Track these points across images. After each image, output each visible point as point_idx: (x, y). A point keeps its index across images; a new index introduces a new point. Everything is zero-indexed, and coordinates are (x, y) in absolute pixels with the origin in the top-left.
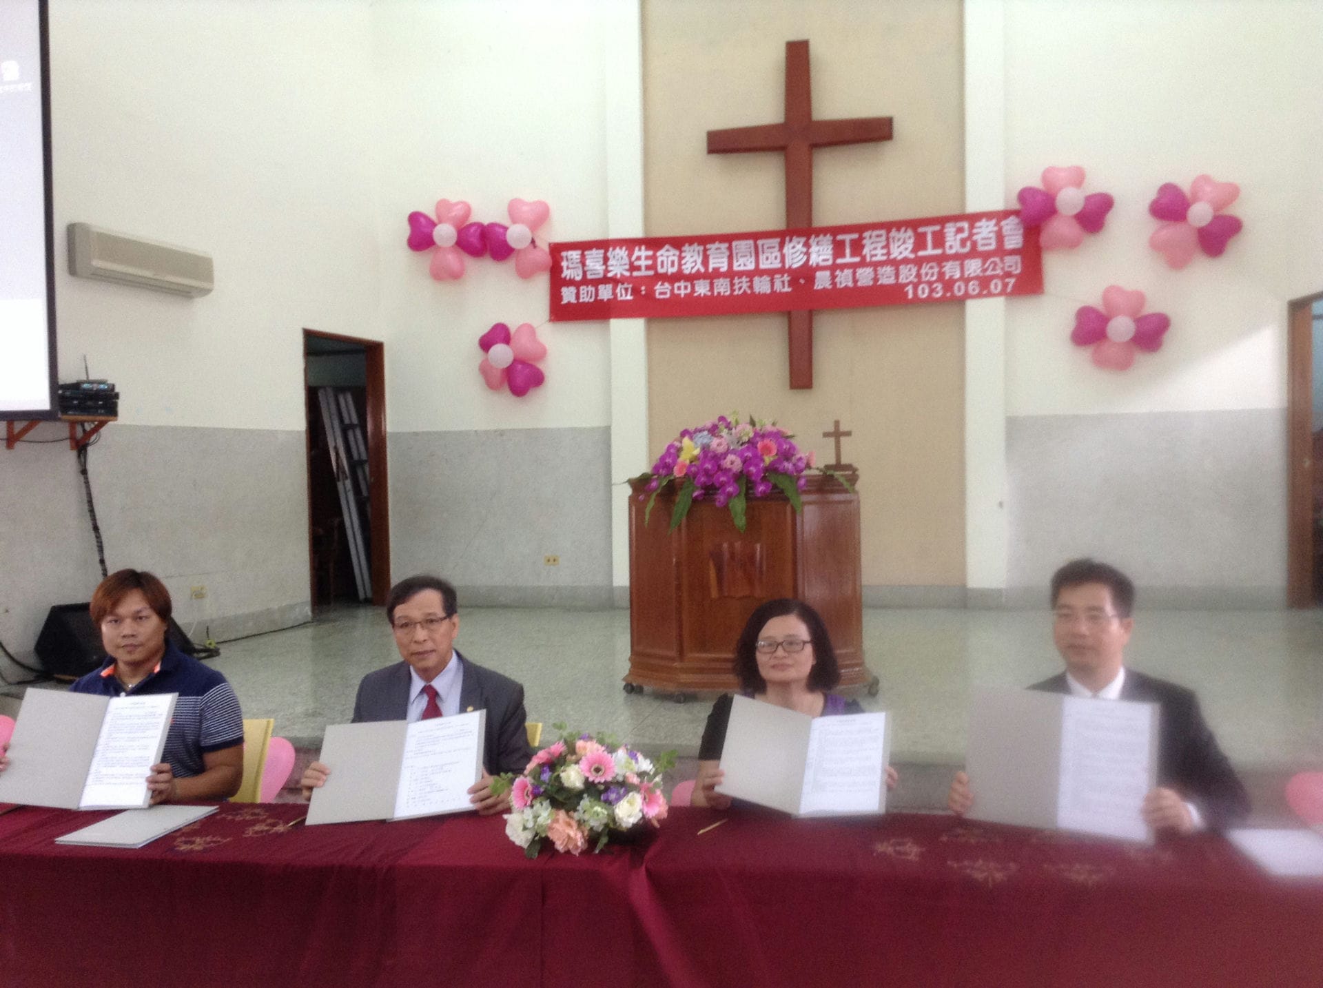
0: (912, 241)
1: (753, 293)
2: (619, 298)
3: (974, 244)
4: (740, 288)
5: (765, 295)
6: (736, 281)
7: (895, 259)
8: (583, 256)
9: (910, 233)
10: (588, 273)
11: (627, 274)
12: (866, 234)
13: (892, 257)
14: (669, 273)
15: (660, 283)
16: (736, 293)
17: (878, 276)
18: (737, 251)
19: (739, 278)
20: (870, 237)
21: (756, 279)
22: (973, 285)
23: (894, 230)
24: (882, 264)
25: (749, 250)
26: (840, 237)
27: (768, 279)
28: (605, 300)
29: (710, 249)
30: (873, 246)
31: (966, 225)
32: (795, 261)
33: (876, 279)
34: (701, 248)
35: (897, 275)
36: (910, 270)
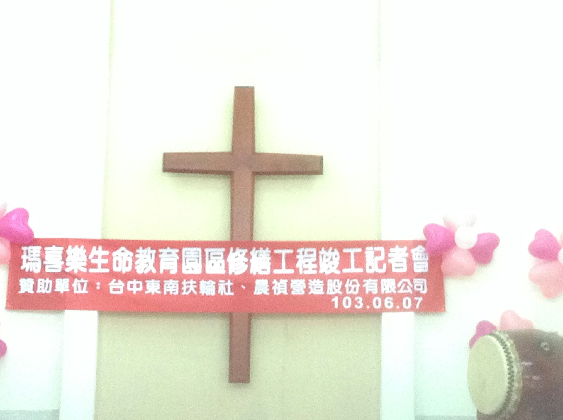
0: (338, 259)
1: (199, 294)
2: (75, 292)
3: (389, 267)
4: (188, 289)
5: (209, 296)
6: (184, 283)
7: (324, 273)
8: (43, 251)
9: (336, 252)
10: (47, 267)
11: (84, 270)
12: (300, 251)
13: (321, 271)
14: (124, 272)
15: (114, 280)
16: (184, 293)
17: (309, 288)
18: (187, 256)
19: (187, 281)
20: (303, 253)
21: (203, 283)
22: (389, 300)
23: (323, 249)
24: (312, 277)
25: (198, 256)
26: (277, 251)
27: (214, 283)
28: (62, 292)
29: (162, 253)
30: (306, 260)
31: (382, 249)
32: (238, 269)
33: (307, 290)
34: (154, 252)
35: (325, 288)
36: (336, 284)
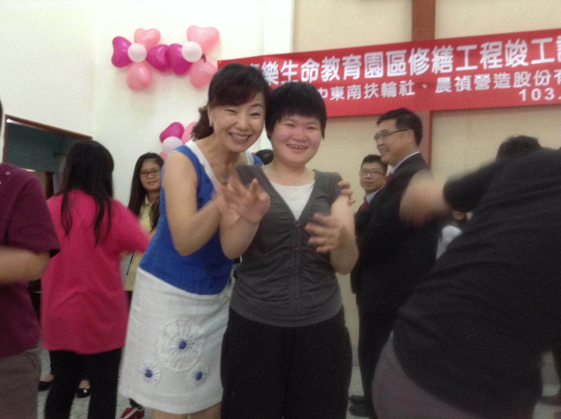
0: (526, 51)
1: (381, 97)
4: (370, 93)
5: (390, 98)
6: (367, 87)
7: (510, 66)
9: (524, 44)
11: (277, 83)
12: (484, 45)
13: (507, 65)
14: (311, 81)
16: (366, 97)
17: (495, 82)
18: (369, 62)
19: (369, 85)
20: (488, 48)
21: (384, 85)
23: (509, 42)
24: (498, 71)
25: (379, 61)
26: (460, 48)
27: (395, 84)
29: (345, 61)
30: (490, 56)
32: (418, 69)
34: (338, 60)
35: (512, 81)
36: (524, 76)
